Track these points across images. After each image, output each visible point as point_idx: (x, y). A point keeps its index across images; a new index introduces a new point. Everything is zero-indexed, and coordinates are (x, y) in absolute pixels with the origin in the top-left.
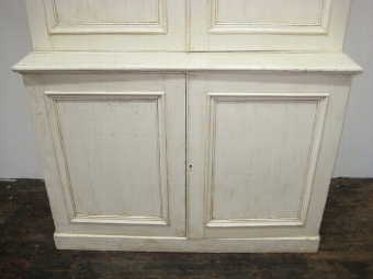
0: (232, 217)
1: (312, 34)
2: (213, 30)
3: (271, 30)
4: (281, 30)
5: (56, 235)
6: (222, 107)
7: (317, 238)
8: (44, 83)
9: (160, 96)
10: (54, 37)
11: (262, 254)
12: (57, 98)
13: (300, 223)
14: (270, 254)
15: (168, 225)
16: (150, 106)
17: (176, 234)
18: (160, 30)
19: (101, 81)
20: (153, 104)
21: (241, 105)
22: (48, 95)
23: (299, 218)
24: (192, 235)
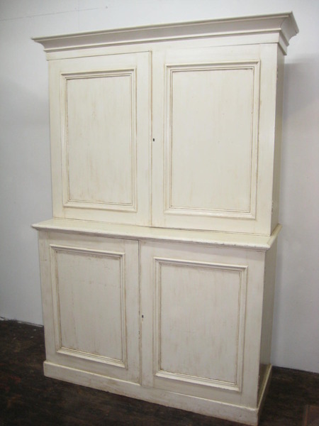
0: (178, 372)
1: (243, 219)
2: (167, 212)
3: (210, 214)
4: (218, 215)
5: (45, 362)
6: (164, 269)
7: (254, 410)
8: (50, 238)
9: (121, 256)
10: (66, 209)
11: (204, 416)
12: (58, 250)
13: (236, 389)
14: (212, 418)
15: (127, 369)
16: (115, 263)
17: (133, 379)
18: (133, 210)
19: (85, 240)
20: (118, 262)
21: (179, 269)
22: (52, 247)
23: (236, 384)
24: (144, 383)
